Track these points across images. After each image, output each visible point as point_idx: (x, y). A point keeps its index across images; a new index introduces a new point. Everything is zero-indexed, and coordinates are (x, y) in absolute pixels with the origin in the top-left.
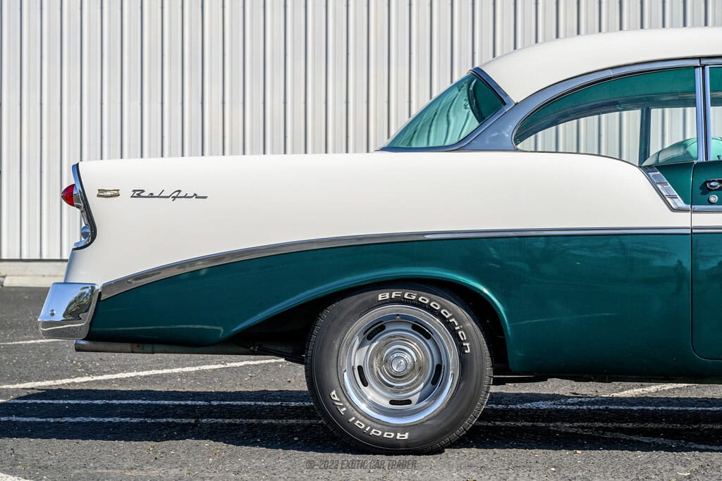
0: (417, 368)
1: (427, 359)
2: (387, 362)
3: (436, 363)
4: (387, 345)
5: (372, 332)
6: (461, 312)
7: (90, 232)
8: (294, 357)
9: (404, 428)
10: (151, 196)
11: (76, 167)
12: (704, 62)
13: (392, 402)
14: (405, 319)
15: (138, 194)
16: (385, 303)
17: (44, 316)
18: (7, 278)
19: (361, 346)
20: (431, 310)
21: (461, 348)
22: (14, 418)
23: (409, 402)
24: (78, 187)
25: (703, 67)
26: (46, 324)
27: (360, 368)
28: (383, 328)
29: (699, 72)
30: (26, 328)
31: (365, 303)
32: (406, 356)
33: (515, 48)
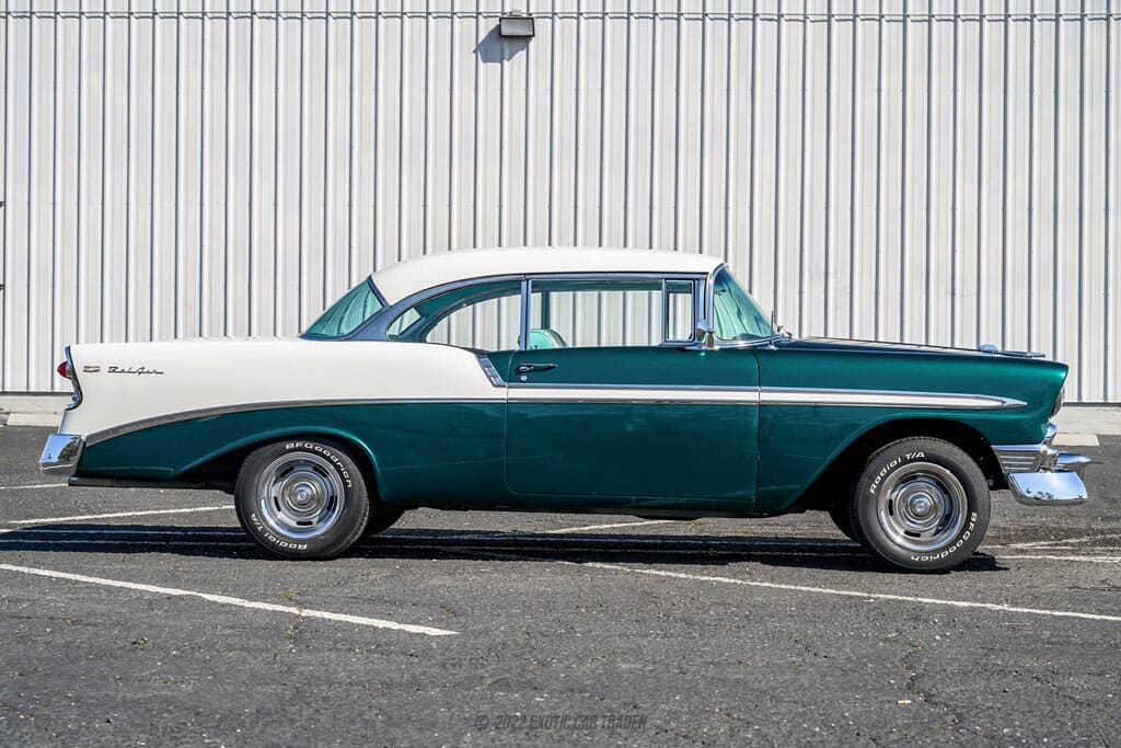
0: (315, 499)
1: (324, 493)
2: (293, 495)
3: (330, 494)
4: (295, 482)
5: (285, 471)
6: (345, 457)
7: (78, 398)
8: (229, 491)
9: (303, 542)
10: (123, 371)
11: (68, 349)
12: (528, 277)
13: (299, 523)
14: (307, 463)
15: (113, 370)
16: (291, 451)
17: (43, 458)
18: (12, 415)
19: (275, 482)
20: (324, 456)
21: (345, 484)
22: (21, 541)
23: (311, 523)
24: (69, 363)
25: (527, 281)
26: (45, 465)
27: (276, 499)
28: (292, 469)
29: (524, 284)
30: (32, 474)
31: (276, 451)
32: (308, 490)
33: (399, 260)
